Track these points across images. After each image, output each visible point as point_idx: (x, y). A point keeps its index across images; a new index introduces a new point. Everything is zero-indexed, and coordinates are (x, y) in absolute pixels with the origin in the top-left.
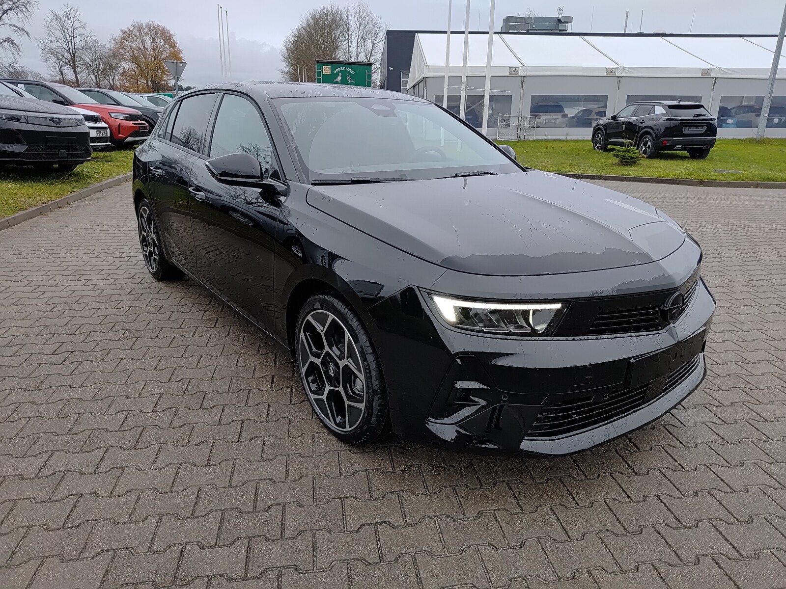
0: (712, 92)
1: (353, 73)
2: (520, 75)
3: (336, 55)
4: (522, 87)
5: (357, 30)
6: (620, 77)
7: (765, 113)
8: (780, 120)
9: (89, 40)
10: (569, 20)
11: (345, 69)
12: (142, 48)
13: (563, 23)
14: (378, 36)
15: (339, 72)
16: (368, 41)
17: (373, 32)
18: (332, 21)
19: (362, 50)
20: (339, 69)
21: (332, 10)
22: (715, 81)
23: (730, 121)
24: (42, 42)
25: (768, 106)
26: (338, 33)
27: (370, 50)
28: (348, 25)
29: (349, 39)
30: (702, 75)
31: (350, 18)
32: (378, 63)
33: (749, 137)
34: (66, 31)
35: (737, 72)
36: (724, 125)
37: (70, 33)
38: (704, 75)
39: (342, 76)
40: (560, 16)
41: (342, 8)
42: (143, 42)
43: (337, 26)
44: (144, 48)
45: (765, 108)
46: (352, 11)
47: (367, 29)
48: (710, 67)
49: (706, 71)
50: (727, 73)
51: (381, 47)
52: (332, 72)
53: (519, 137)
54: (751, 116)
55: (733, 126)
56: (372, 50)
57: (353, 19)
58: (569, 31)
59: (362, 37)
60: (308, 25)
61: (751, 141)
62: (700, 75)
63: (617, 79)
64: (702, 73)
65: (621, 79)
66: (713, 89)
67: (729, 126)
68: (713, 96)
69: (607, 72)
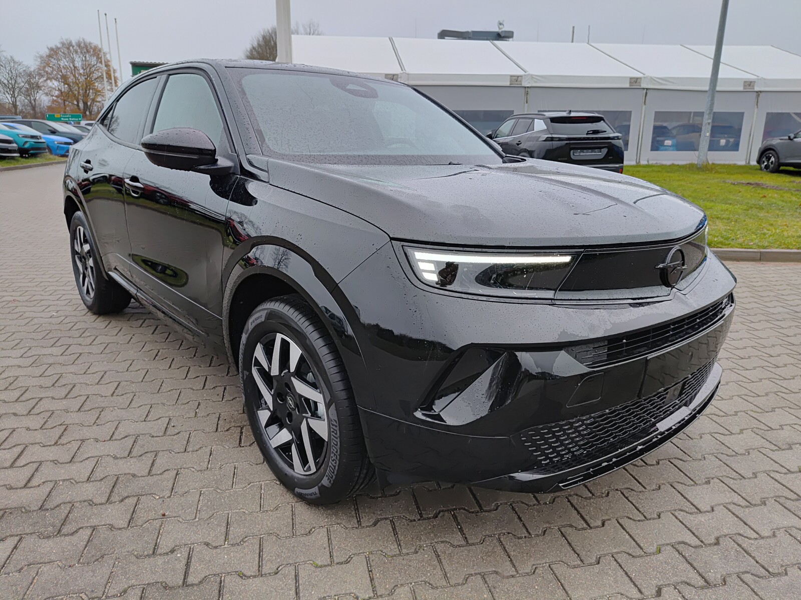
0: (644, 107)
6: (528, 87)
7: (706, 133)
8: (727, 142)
22: (646, 93)
23: (668, 142)
25: (709, 123)
30: (630, 86)
33: (688, 162)
35: (671, 82)
36: (662, 148)
38: (632, 86)
45: (706, 125)
48: (641, 75)
49: (635, 81)
50: (662, 84)
55: (671, 148)
61: (692, 168)
62: (627, 86)
63: (523, 89)
64: (630, 83)
65: (529, 90)
66: (645, 102)
67: (667, 148)
68: (645, 112)
69: (511, 81)
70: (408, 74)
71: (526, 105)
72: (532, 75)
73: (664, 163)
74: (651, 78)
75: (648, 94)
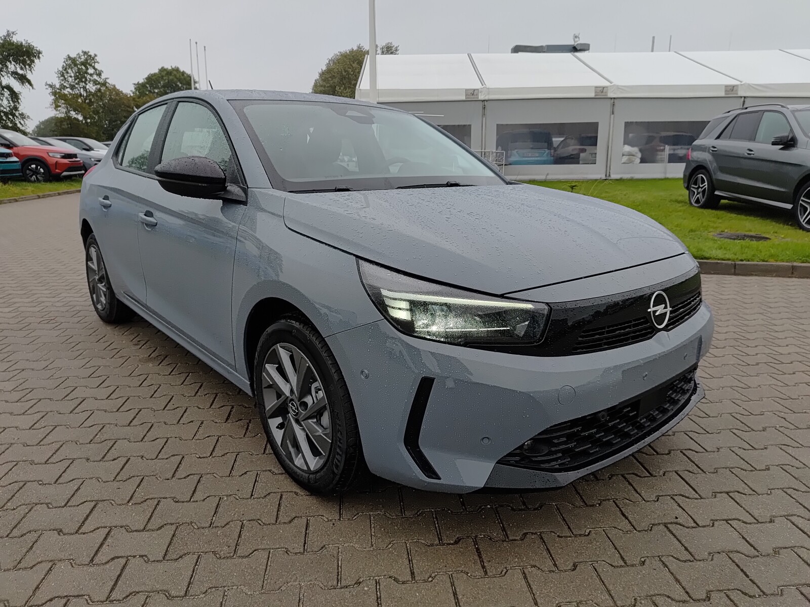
4: (484, 114)
6: (614, 98)
35: (772, 89)
38: (728, 94)
49: (731, 89)
50: (762, 91)
62: (723, 94)
63: (610, 101)
64: (726, 91)
69: (596, 92)
70: (488, 88)
71: (612, 116)
72: (618, 86)
74: (749, 84)
75: (746, 102)
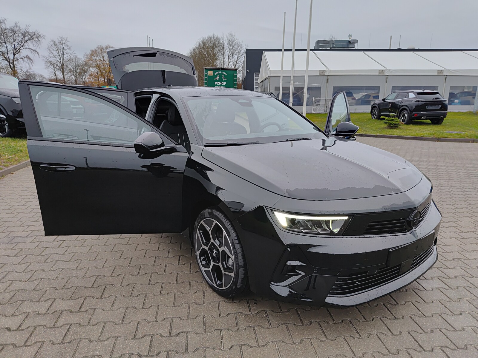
0: (445, 84)
1: (226, 74)
2: (326, 75)
3: (216, 63)
4: (327, 82)
5: (228, 49)
6: (387, 75)
9: (72, 56)
10: (356, 41)
11: (221, 72)
12: (102, 60)
13: (352, 43)
14: (241, 52)
15: (218, 74)
16: (235, 55)
17: (238, 50)
18: (214, 44)
19: (231, 60)
20: (218, 73)
21: (214, 38)
22: (446, 78)
23: (456, 101)
24: (46, 58)
26: (217, 51)
27: (236, 60)
28: (223, 46)
29: (223, 55)
30: (438, 74)
31: (224, 42)
32: (241, 68)
33: (469, 111)
34: (59, 51)
35: (459, 72)
36: (453, 104)
37: (62, 52)
38: (439, 74)
39: (219, 76)
40: (350, 40)
41: (220, 36)
42: (103, 57)
43: (216, 47)
44: (104, 60)
46: (225, 38)
47: (234, 49)
48: (443, 69)
49: (440, 72)
50: (453, 73)
51: (243, 59)
52: (213, 74)
53: (326, 111)
54: (469, 98)
55: (458, 104)
56: (237, 60)
57: (226, 43)
58: (356, 48)
59: (231, 53)
60: (200, 46)
61: (470, 113)
62: (436, 74)
63: (385, 76)
64: (438, 73)
65: (388, 76)
66: (445, 81)
67: (456, 104)
68: (445, 86)
69: (379, 72)
70: (330, 70)
71: (386, 83)
72: (389, 70)
73: (455, 111)
74: (448, 70)
75: (447, 78)
